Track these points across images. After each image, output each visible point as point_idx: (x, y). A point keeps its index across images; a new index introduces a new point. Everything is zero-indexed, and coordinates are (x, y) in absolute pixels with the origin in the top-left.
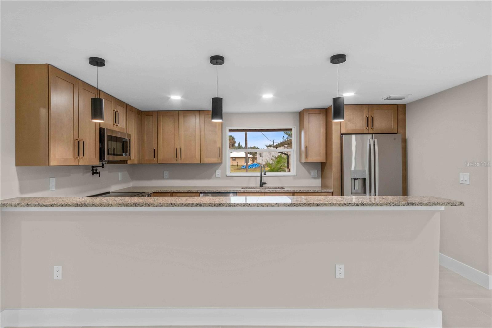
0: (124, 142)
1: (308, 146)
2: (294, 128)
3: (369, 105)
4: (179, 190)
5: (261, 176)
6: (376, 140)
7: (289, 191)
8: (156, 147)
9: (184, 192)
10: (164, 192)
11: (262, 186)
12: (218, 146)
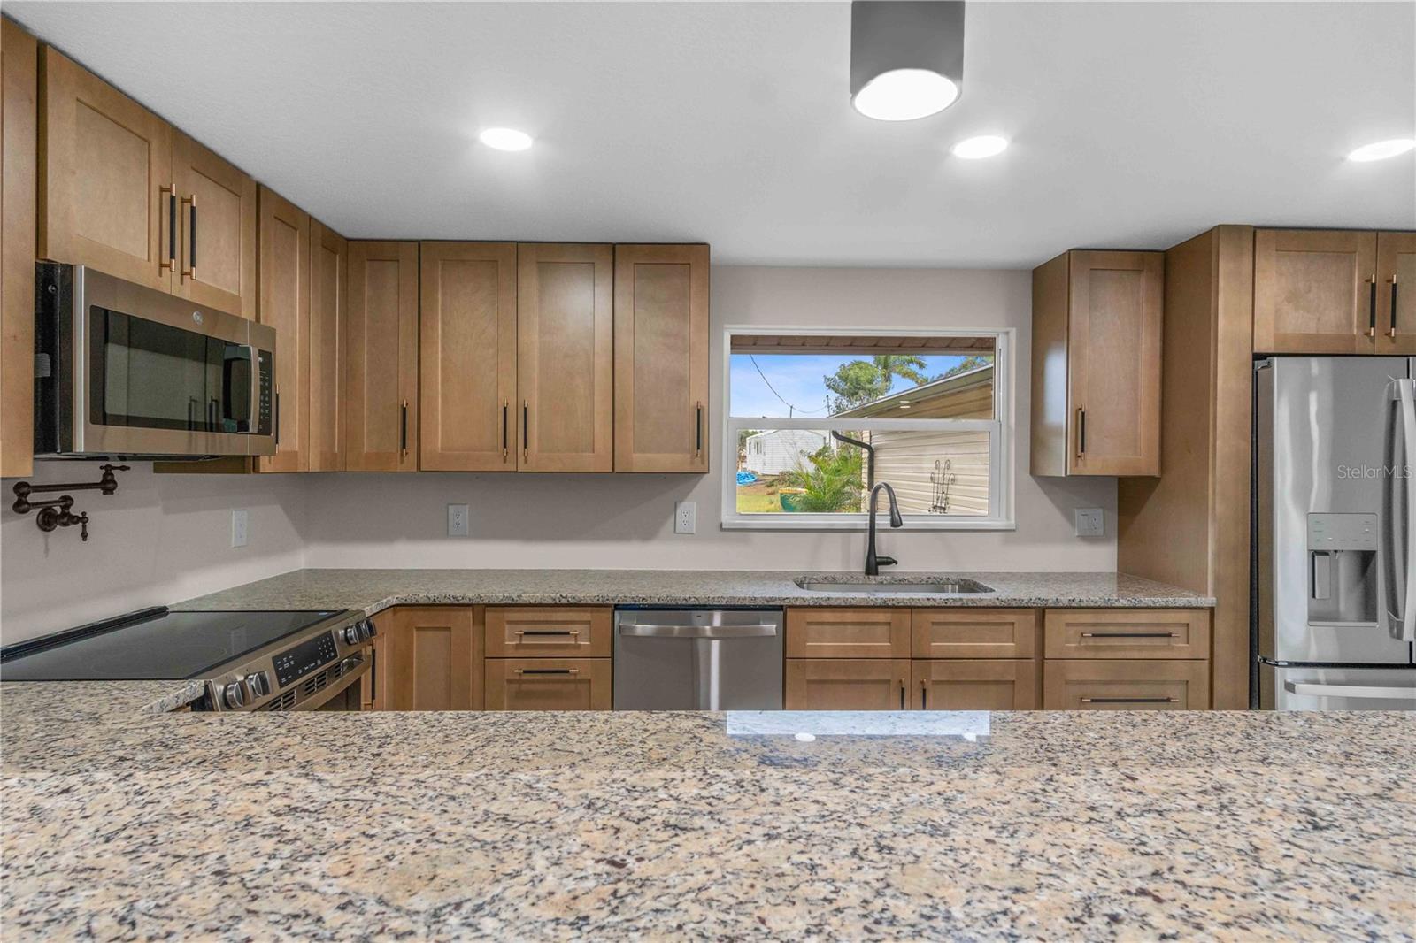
0: (234, 363)
1: (1084, 408)
2: (1007, 333)
3: (1377, 231)
4: (515, 596)
5: (872, 530)
7: (1024, 604)
8: (410, 398)
9: (540, 605)
10: (443, 601)
11: (877, 574)
12: (693, 403)
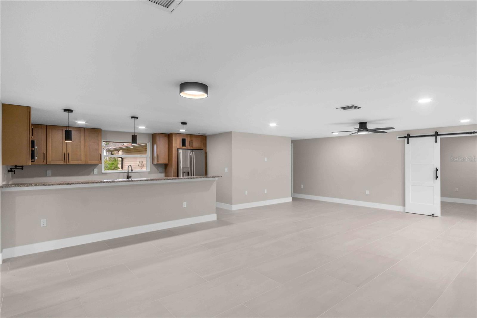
1: (159, 155)
5: (128, 172)
6: (194, 153)
8: (45, 152)
12: (99, 153)
